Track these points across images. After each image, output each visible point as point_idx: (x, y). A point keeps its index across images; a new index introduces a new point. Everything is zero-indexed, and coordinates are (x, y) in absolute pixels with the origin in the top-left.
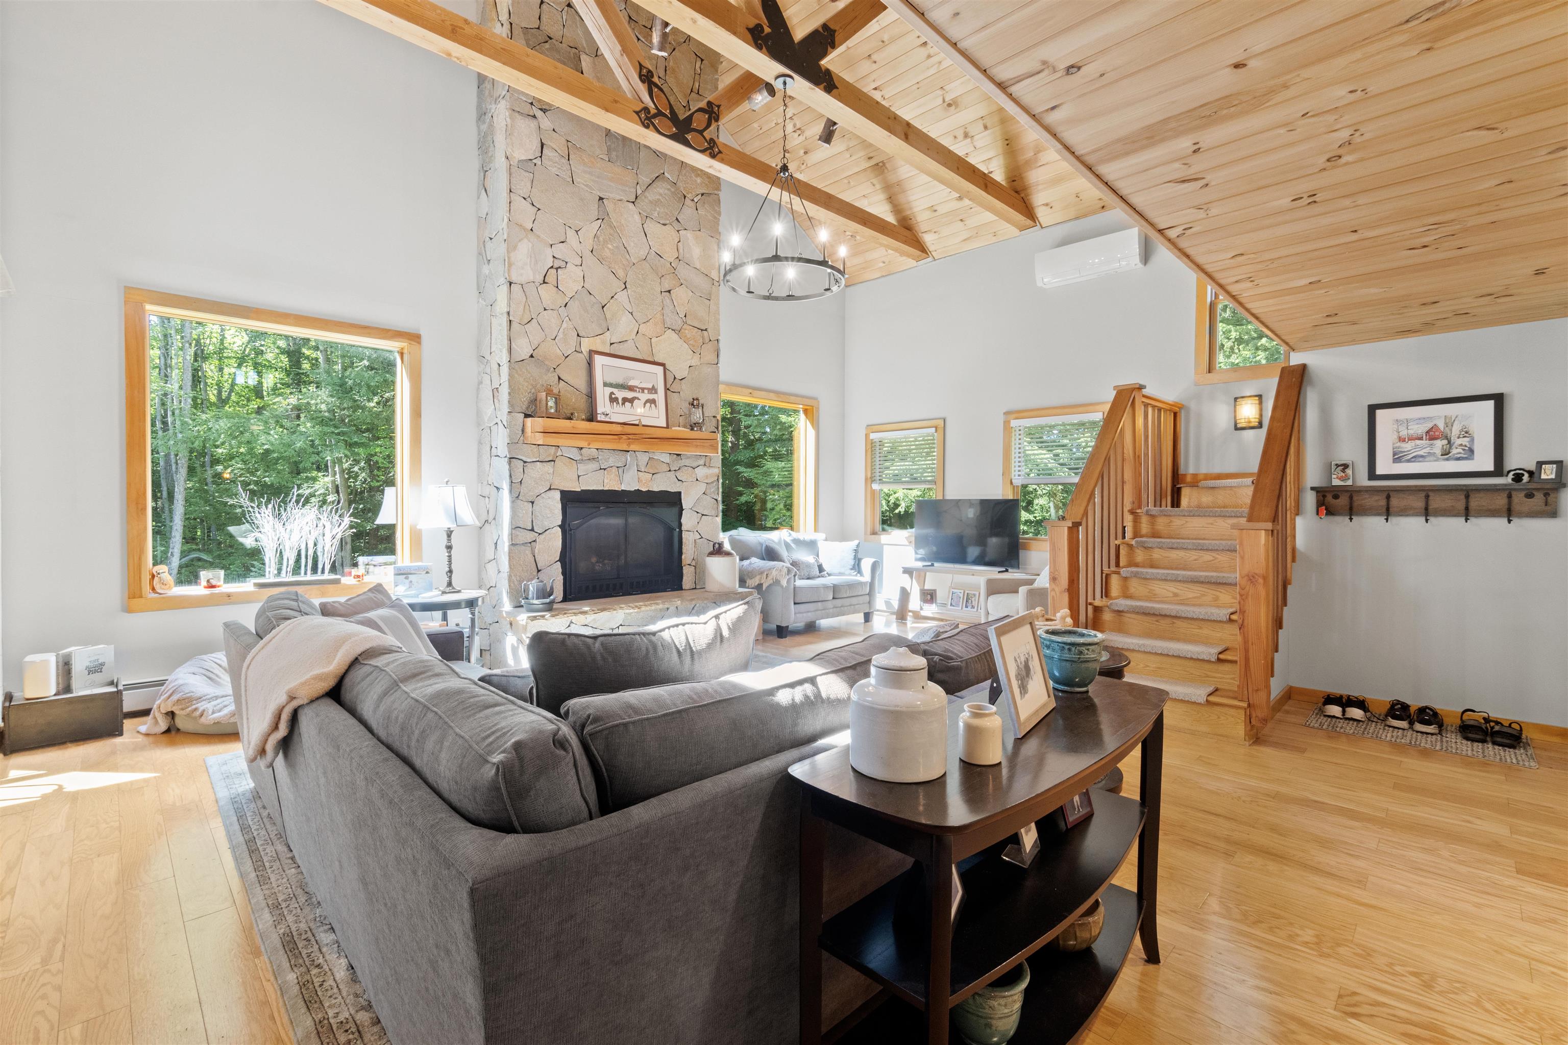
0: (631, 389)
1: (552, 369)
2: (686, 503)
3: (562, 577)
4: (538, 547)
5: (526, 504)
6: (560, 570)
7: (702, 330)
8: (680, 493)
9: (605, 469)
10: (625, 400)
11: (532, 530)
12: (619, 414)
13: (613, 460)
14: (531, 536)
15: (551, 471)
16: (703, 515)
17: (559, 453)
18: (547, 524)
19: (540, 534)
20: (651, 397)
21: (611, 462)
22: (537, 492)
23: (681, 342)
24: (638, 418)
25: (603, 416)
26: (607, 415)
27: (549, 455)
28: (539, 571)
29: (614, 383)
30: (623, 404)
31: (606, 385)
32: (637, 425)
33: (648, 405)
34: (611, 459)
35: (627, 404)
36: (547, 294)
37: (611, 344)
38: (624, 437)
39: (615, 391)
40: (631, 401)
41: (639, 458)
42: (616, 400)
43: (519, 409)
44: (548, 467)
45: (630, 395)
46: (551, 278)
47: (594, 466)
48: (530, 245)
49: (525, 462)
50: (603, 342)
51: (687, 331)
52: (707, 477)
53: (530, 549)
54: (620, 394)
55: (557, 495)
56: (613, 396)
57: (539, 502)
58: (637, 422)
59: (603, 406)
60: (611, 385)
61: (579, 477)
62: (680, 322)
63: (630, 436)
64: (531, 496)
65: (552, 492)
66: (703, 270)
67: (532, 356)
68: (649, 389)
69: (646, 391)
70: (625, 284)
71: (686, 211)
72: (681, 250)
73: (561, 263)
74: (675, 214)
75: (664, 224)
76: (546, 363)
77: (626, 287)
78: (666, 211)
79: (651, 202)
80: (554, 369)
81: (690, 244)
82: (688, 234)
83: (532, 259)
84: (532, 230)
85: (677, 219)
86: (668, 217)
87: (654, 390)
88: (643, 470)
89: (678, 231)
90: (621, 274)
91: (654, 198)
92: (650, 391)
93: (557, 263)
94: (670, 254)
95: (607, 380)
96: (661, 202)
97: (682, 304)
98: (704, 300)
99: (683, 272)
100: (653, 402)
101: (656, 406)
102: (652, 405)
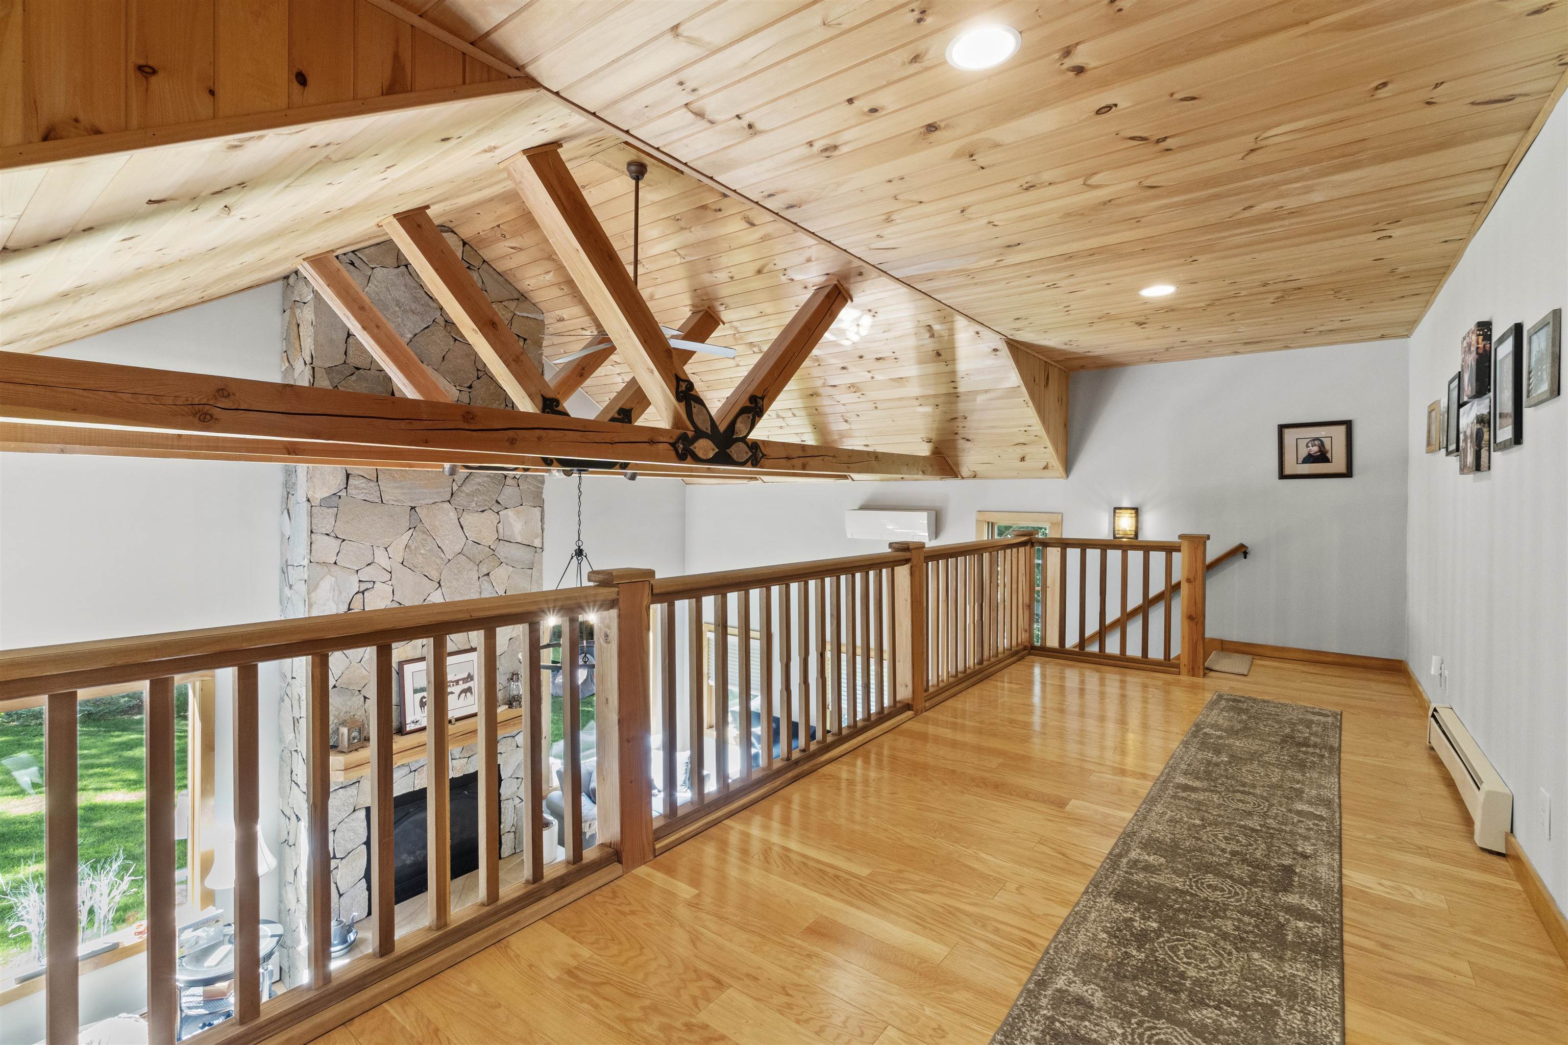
1: (357, 692)
2: (505, 773)
3: (367, 893)
4: (340, 871)
6: (365, 887)
9: (415, 771)
11: (334, 856)
14: (332, 863)
15: (355, 794)
18: (350, 846)
19: (342, 859)
20: (466, 686)
21: (422, 762)
22: (340, 819)
25: (413, 725)
26: (417, 722)
28: (341, 892)
31: (416, 691)
33: (464, 694)
37: (422, 647)
44: (353, 790)
46: (356, 603)
47: (406, 770)
48: (334, 579)
55: (363, 814)
56: (424, 700)
57: (342, 827)
59: (414, 711)
60: (422, 690)
64: (333, 822)
65: (357, 813)
66: (524, 542)
67: (335, 687)
68: (465, 678)
69: (461, 682)
70: (439, 583)
71: (508, 491)
72: (501, 530)
73: (370, 585)
74: (495, 497)
75: (482, 511)
76: (351, 688)
77: (440, 586)
78: (485, 497)
79: (468, 495)
80: (359, 691)
81: (512, 521)
82: (510, 512)
83: (337, 593)
84: (335, 563)
85: (497, 502)
86: (486, 503)
87: (470, 678)
88: (457, 757)
89: (498, 513)
90: (434, 574)
91: (471, 490)
92: (465, 680)
93: (363, 586)
94: (488, 538)
95: (418, 686)
96: (479, 491)
97: (502, 583)
98: (526, 570)
99: (503, 551)
100: (469, 690)
101: (471, 693)
102: (468, 694)
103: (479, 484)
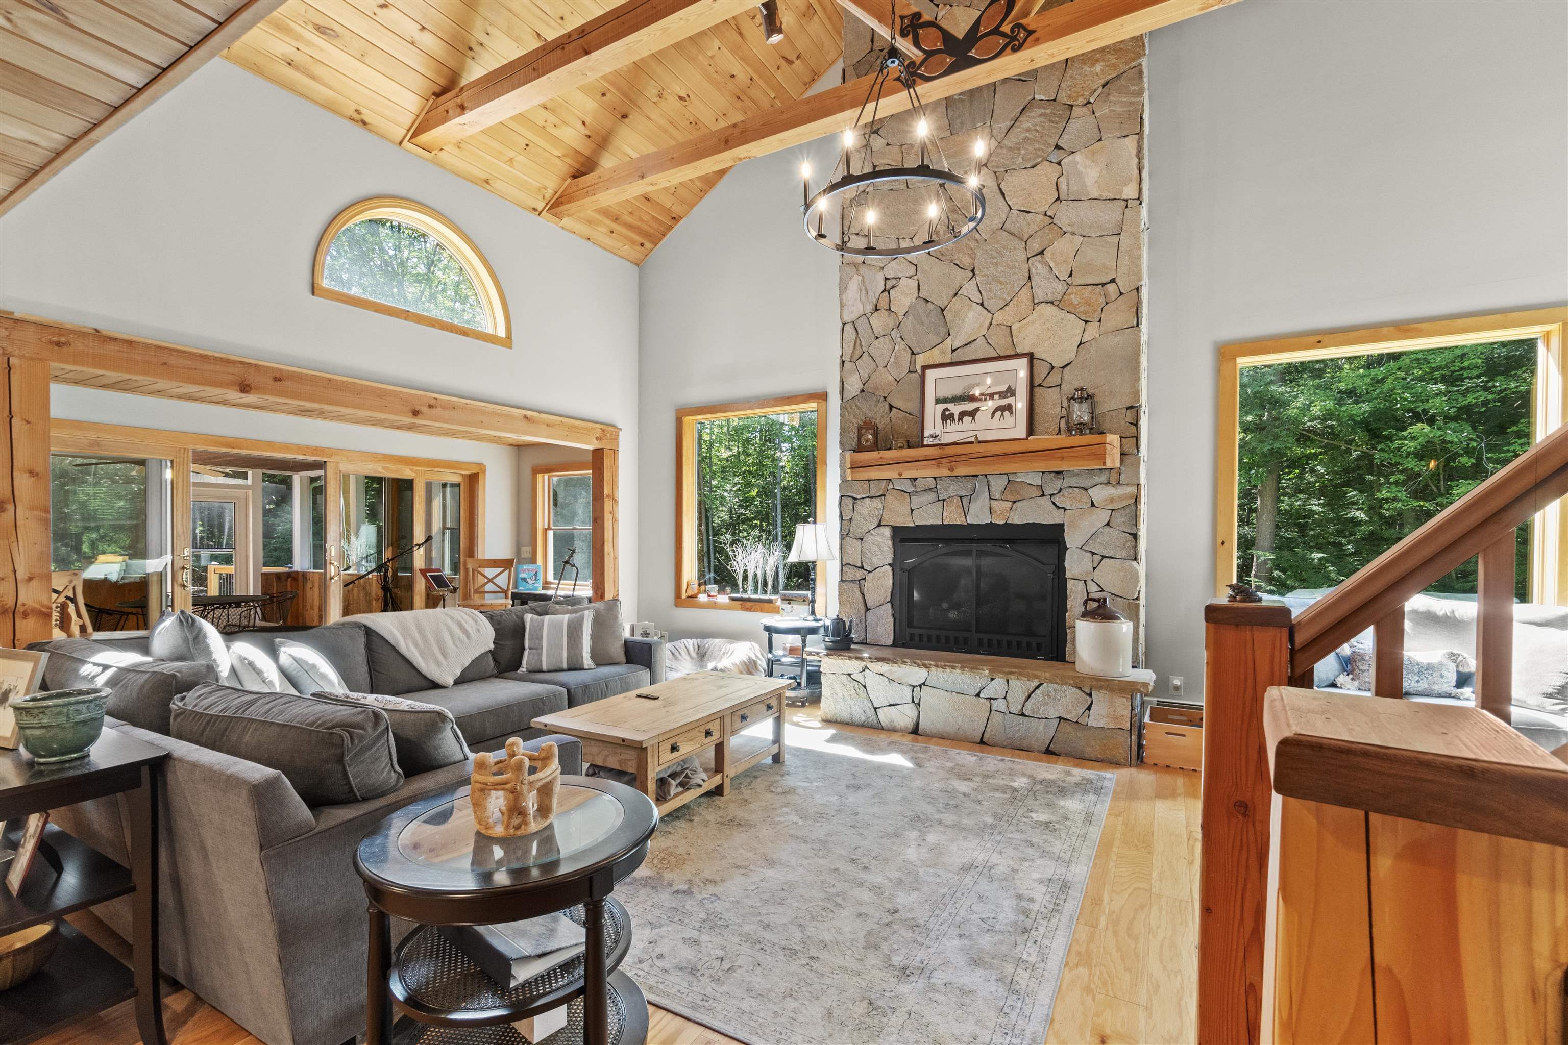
0: (972, 399)
1: (882, 399)
2: (1072, 539)
3: (892, 620)
4: (867, 586)
5: (855, 541)
6: (890, 611)
7: (1103, 285)
8: (1062, 526)
9: (944, 500)
10: (963, 414)
11: (862, 567)
12: (954, 433)
13: (952, 489)
14: (859, 574)
15: (880, 506)
16: (1104, 557)
17: (891, 486)
18: (876, 561)
19: (869, 572)
20: (1004, 402)
21: (952, 491)
22: (865, 529)
23: (1063, 314)
24: (974, 433)
25: (931, 439)
26: (936, 437)
27: (879, 490)
28: (868, 609)
29: (950, 396)
30: (960, 419)
31: (938, 401)
32: (972, 443)
33: (999, 413)
34: (951, 488)
35: (967, 419)
36: (879, 322)
37: (953, 351)
38: (945, 460)
39: (950, 406)
40: (973, 414)
41: (992, 483)
42: (951, 416)
43: (849, 447)
44: (877, 503)
45: (969, 406)
46: (883, 304)
47: (932, 496)
48: (860, 278)
49: (856, 499)
50: (943, 352)
51: (1073, 296)
52: (1112, 500)
53: (858, 586)
54: (955, 409)
55: (887, 532)
56: (947, 413)
57: (869, 539)
58: (972, 439)
59: (933, 426)
60: (945, 400)
61: (912, 510)
62: (1060, 287)
63: (953, 459)
64: (859, 532)
65: (882, 529)
66: (1105, 195)
67: (863, 391)
68: (1003, 392)
69: (996, 397)
70: (973, 271)
71: (1073, 126)
72: (1063, 187)
73: (894, 282)
74: (1053, 142)
75: (1033, 167)
76: (877, 393)
77: (974, 274)
78: (1037, 146)
79: (1010, 149)
80: (885, 398)
81: (1081, 169)
82: (1078, 157)
83: (864, 292)
84: (864, 262)
85: (1058, 147)
86: (1039, 153)
87: (1010, 392)
88: (997, 497)
89: (1059, 163)
90: (966, 261)
91: (1016, 141)
92: (1002, 395)
93: (890, 284)
94: (1043, 200)
95: (941, 395)
96: (1029, 139)
97: (1065, 261)
98: (1108, 239)
99: (1066, 215)
100: (1009, 408)
101: (1011, 413)
102: (1006, 413)
103: (1028, 130)
